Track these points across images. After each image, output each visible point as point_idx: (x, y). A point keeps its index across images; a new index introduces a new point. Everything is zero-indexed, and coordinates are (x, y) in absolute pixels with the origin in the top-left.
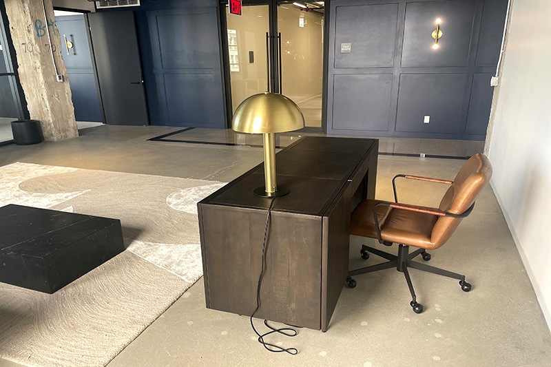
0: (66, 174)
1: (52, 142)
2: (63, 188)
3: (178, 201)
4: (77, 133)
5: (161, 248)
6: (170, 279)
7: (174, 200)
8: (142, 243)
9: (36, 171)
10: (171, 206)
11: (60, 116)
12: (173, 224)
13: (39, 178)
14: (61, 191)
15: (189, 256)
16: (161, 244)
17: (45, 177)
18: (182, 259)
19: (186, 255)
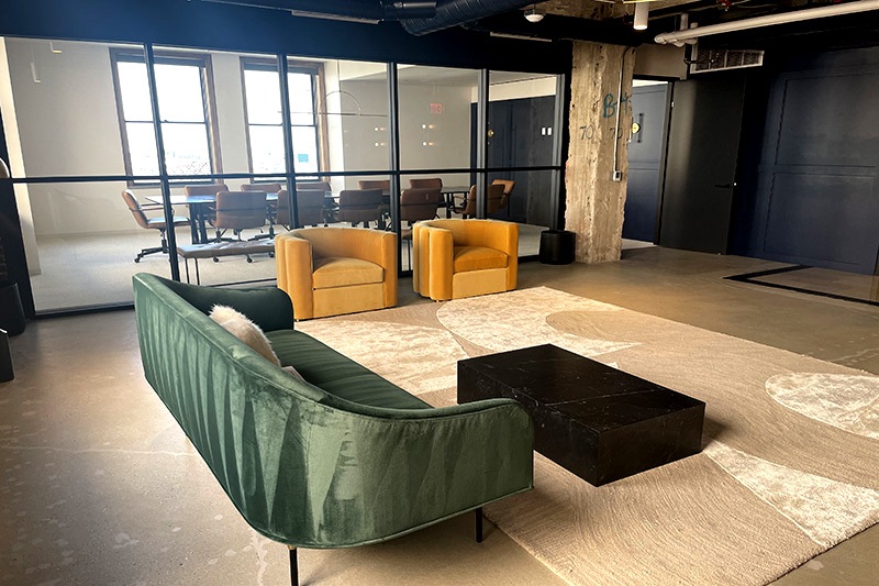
0: (606, 314)
1: (584, 265)
2: (602, 333)
3: (787, 391)
4: (620, 254)
5: (762, 466)
6: (783, 527)
7: (780, 389)
8: (727, 448)
9: (567, 302)
10: (775, 397)
11: (603, 230)
12: (781, 430)
13: (570, 312)
14: (599, 336)
15: (815, 496)
16: (762, 460)
17: (578, 312)
18: (803, 498)
19: (810, 492)
